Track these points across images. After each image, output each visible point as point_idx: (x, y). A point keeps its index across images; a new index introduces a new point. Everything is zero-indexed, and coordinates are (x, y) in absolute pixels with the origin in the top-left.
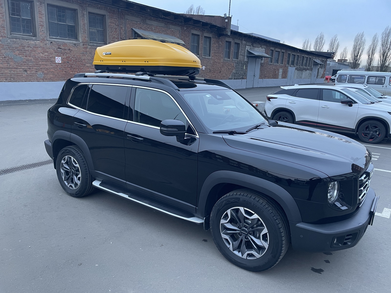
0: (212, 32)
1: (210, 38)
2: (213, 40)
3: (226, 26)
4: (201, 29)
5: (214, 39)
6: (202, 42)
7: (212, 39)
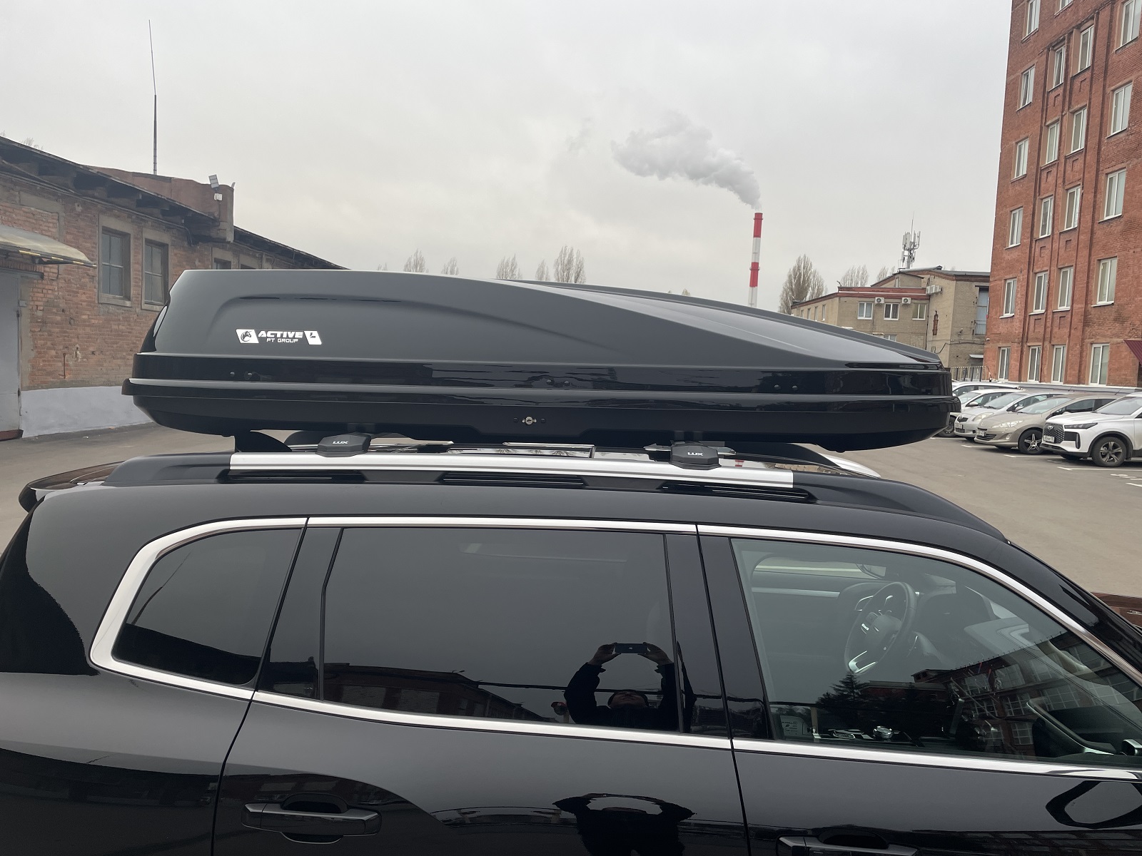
0: (168, 228)
1: (163, 246)
2: (176, 255)
3: (216, 215)
4: (134, 217)
5: (175, 251)
6: (138, 257)
7: (172, 252)
